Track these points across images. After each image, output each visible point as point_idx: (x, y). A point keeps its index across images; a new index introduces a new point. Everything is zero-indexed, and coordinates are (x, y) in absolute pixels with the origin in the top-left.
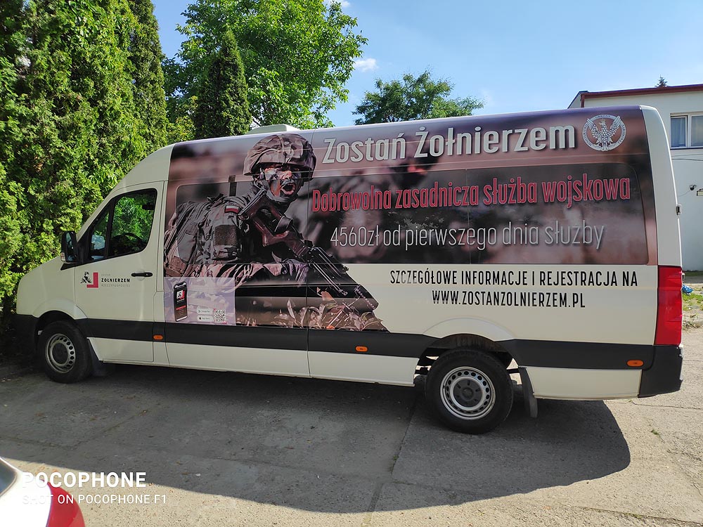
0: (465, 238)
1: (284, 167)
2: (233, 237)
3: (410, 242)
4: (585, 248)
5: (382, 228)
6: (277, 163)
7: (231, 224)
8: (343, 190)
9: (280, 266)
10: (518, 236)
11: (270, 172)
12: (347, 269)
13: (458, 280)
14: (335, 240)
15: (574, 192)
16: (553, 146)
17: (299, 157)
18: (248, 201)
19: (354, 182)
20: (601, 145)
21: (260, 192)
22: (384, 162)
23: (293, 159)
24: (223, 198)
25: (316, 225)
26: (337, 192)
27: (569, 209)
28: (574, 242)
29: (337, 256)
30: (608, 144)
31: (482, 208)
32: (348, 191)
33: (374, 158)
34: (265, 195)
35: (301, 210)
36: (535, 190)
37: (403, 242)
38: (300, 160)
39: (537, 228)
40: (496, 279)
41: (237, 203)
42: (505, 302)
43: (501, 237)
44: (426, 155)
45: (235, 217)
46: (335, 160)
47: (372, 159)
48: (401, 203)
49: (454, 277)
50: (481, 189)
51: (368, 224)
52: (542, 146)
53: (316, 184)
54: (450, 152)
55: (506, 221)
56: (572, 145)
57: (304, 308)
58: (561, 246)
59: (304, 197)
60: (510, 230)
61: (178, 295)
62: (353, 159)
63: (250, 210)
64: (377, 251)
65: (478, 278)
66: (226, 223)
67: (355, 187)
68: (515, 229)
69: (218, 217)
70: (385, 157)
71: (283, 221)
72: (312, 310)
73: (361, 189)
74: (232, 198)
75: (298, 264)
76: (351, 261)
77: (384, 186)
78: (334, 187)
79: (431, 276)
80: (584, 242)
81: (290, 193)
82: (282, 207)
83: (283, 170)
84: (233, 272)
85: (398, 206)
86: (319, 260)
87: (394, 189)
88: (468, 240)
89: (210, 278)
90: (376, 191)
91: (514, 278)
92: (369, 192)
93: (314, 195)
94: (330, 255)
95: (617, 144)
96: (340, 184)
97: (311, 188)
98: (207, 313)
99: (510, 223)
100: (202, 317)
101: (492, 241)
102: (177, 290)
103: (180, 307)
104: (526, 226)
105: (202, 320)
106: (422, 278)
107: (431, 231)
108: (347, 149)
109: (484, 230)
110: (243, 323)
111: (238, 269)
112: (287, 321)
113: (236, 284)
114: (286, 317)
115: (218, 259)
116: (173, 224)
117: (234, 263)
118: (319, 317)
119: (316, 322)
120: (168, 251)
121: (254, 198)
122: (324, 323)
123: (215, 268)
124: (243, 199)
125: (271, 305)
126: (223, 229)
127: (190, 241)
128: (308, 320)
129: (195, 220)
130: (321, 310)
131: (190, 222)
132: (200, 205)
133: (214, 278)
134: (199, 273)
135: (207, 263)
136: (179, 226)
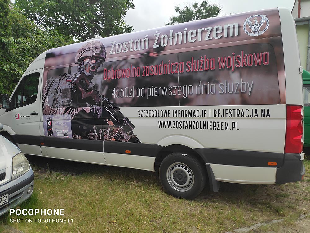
0: (176, 91)
1: (92, 58)
2: (69, 94)
3: (149, 94)
4: (242, 95)
5: (136, 88)
6: (89, 57)
7: (69, 88)
8: (117, 68)
9: (89, 108)
10: (204, 89)
11: (86, 61)
12: (119, 109)
14: (114, 94)
15: (236, 62)
16: (226, 35)
17: (99, 52)
18: (76, 76)
19: (123, 63)
21: (81, 71)
22: (138, 52)
23: (96, 54)
24: (65, 75)
25: (105, 87)
26: (115, 69)
27: (233, 72)
28: (235, 92)
29: (115, 103)
30: (259, 32)
31: (185, 74)
32: (120, 68)
33: (134, 50)
34: (83, 72)
35: (98, 80)
36: (214, 62)
37: (146, 94)
38: (99, 54)
39: (214, 84)
40: (190, 114)
41: (71, 77)
43: (196, 90)
44: (158, 46)
45: (70, 84)
46: (115, 53)
47: (132, 50)
48: (145, 73)
49: (169, 114)
50: (185, 63)
51: (129, 86)
52: (220, 36)
53: (105, 65)
54: (170, 44)
55: (198, 81)
57: (101, 130)
58: (228, 94)
59: (100, 72)
60: (200, 86)
61: (49, 123)
62: (124, 51)
63: (76, 80)
64: (134, 99)
65: (181, 114)
66: (67, 88)
67: (123, 66)
68: (203, 85)
69: (64, 85)
70: (139, 49)
71: (91, 86)
72: (104, 130)
73: (126, 67)
74: (69, 75)
75: (98, 108)
76: (122, 105)
77: (137, 65)
78: (113, 66)
79: (157, 113)
80: (241, 91)
81: (94, 71)
82: (90, 78)
83: (92, 60)
84: (70, 112)
85: (144, 75)
87: (141, 66)
88: (178, 92)
90: (133, 67)
92: (130, 68)
93: (104, 71)
94: (112, 103)
96: (116, 64)
97: (103, 68)
98: (60, 132)
99: (200, 82)
100: (59, 134)
101: (190, 93)
102: (48, 121)
103: (50, 129)
104: (209, 83)
105: (59, 136)
106: (153, 114)
107: (159, 88)
108: (121, 46)
109: (186, 86)
110: (75, 137)
111: (72, 110)
112: (94, 136)
113: (71, 118)
114: (93, 134)
115: (64, 106)
116: (45, 90)
117: (70, 107)
118: (108, 134)
119: (107, 137)
120: (44, 103)
121: (78, 74)
122: (110, 137)
123: (62, 110)
124: (74, 75)
125: (86, 128)
126: (66, 90)
127: (52, 97)
128: (103, 135)
129: (54, 86)
130: (109, 130)
131: (52, 88)
132: (56, 79)
133: (62, 115)
134: (56, 113)
135: (59, 108)
136: (48, 90)
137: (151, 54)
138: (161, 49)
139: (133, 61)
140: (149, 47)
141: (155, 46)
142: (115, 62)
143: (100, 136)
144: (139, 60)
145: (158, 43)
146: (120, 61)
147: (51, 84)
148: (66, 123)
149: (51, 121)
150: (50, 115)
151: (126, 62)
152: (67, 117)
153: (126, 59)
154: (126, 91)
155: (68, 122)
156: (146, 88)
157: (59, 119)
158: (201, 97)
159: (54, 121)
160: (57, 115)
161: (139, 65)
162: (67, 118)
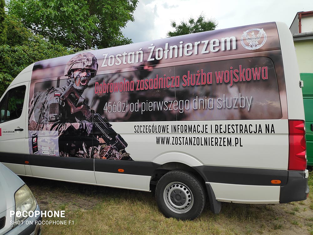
0: (172, 107)
1: (82, 70)
3: (143, 109)
4: (241, 110)
5: (129, 102)
6: (80, 69)
7: (57, 102)
8: (110, 81)
9: (79, 124)
10: (202, 104)
11: (76, 73)
12: (111, 125)
13: (170, 130)
14: (106, 109)
15: (234, 77)
16: (223, 49)
17: (90, 65)
19: (116, 76)
20: (251, 46)
22: (132, 64)
23: (87, 66)
25: (96, 101)
26: (107, 82)
27: (231, 87)
28: (234, 107)
29: (107, 118)
30: (256, 46)
31: (181, 88)
32: (112, 82)
33: (127, 63)
34: (73, 86)
35: (89, 93)
36: (211, 76)
37: (140, 109)
38: (90, 66)
39: (212, 99)
40: (190, 129)
41: (60, 91)
42: (195, 143)
43: (192, 105)
44: (153, 59)
46: (108, 65)
47: (126, 63)
48: (139, 87)
49: (167, 129)
50: (181, 77)
51: (122, 100)
52: (217, 49)
53: (97, 79)
54: (166, 57)
55: (195, 95)
56: (234, 47)
58: (226, 109)
59: (91, 86)
60: (197, 100)
61: (34, 140)
62: (116, 64)
64: (127, 114)
65: (180, 129)
67: (116, 79)
68: (200, 100)
70: (133, 62)
71: (81, 100)
72: (95, 148)
73: (119, 80)
75: (88, 123)
76: (114, 121)
77: (130, 79)
78: (106, 80)
79: (155, 128)
80: (240, 106)
81: (84, 84)
82: (81, 92)
83: (82, 72)
85: (137, 89)
86: (98, 121)
87: (135, 80)
88: (174, 107)
89: (47, 131)
90: (127, 81)
91: (200, 129)
92: (123, 82)
93: (96, 84)
94: (103, 118)
95: (261, 45)
96: (109, 78)
98: (46, 150)
99: (197, 96)
100: (44, 152)
101: (187, 107)
102: (33, 138)
103: (35, 146)
104: (206, 98)
105: (44, 154)
106: (150, 130)
107: (154, 103)
108: (113, 59)
109: (183, 101)
110: (63, 155)
111: (59, 126)
112: (83, 155)
113: (59, 134)
114: (82, 152)
115: (51, 121)
116: (32, 104)
117: (58, 123)
118: (98, 152)
119: (97, 155)
120: (29, 118)
121: (68, 88)
122: (101, 155)
123: (49, 126)
124: (63, 89)
125: (75, 145)
126: (53, 105)
127: (39, 112)
128: (93, 154)
129: (41, 101)
130: (99, 148)
131: (39, 102)
132: (44, 93)
133: (49, 131)
134: (42, 129)
135: (46, 123)
136: (35, 104)
137: (146, 68)
138: (156, 62)
139: (127, 75)
140: (144, 60)
141: (150, 59)
142: (107, 76)
143: (90, 154)
144: (133, 74)
145: (153, 56)
146: (113, 74)
147: (37, 99)
148: (53, 139)
149: (37, 137)
150: (36, 132)
151: (119, 76)
152: (54, 133)
153: (119, 72)
154: (119, 105)
155: (55, 138)
156: (140, 102)
157: (46, 135)
158: (198, 112)
159: (40, 138)
160: (43, 132)
161: (133, 79)
162: (55, 135)
